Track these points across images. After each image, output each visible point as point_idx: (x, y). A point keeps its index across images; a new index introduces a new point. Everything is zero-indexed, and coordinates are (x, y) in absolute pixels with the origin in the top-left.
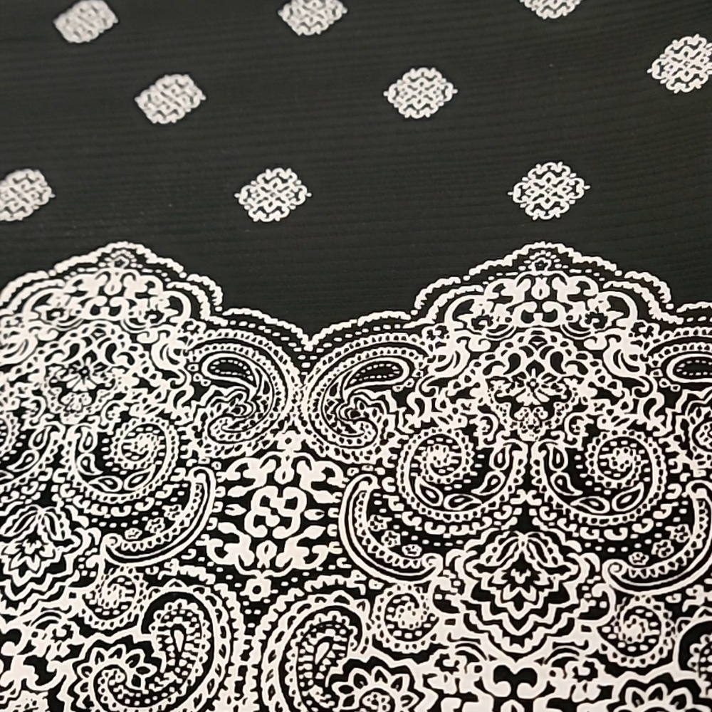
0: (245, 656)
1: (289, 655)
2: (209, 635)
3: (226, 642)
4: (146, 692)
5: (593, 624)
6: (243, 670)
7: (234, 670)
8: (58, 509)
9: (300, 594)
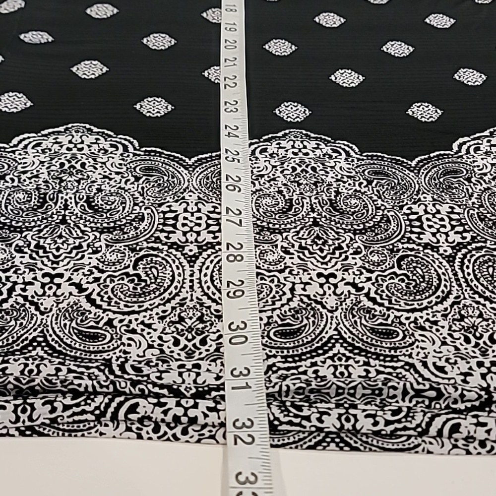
0: (192, 275)
1: (214, 274)
2: (170, 269)
3: (181, 271)
4: (141, 292)
5: (357, 257)
6: (191, 281)
7: (187, 281)
8: (72, 226)
9: (214, 251)
